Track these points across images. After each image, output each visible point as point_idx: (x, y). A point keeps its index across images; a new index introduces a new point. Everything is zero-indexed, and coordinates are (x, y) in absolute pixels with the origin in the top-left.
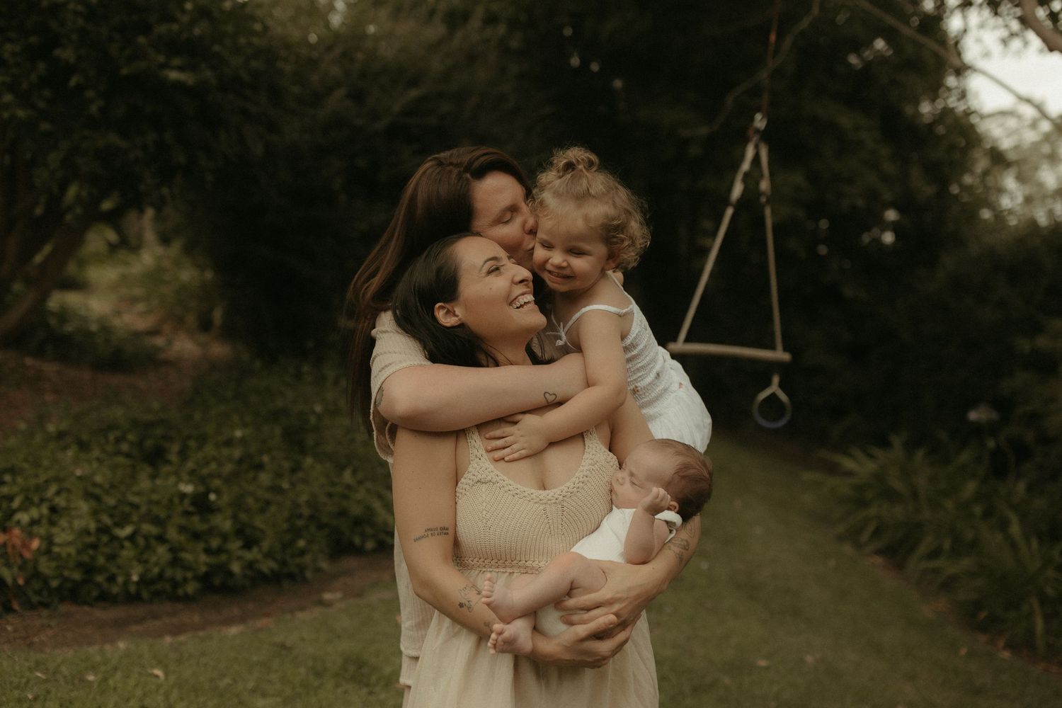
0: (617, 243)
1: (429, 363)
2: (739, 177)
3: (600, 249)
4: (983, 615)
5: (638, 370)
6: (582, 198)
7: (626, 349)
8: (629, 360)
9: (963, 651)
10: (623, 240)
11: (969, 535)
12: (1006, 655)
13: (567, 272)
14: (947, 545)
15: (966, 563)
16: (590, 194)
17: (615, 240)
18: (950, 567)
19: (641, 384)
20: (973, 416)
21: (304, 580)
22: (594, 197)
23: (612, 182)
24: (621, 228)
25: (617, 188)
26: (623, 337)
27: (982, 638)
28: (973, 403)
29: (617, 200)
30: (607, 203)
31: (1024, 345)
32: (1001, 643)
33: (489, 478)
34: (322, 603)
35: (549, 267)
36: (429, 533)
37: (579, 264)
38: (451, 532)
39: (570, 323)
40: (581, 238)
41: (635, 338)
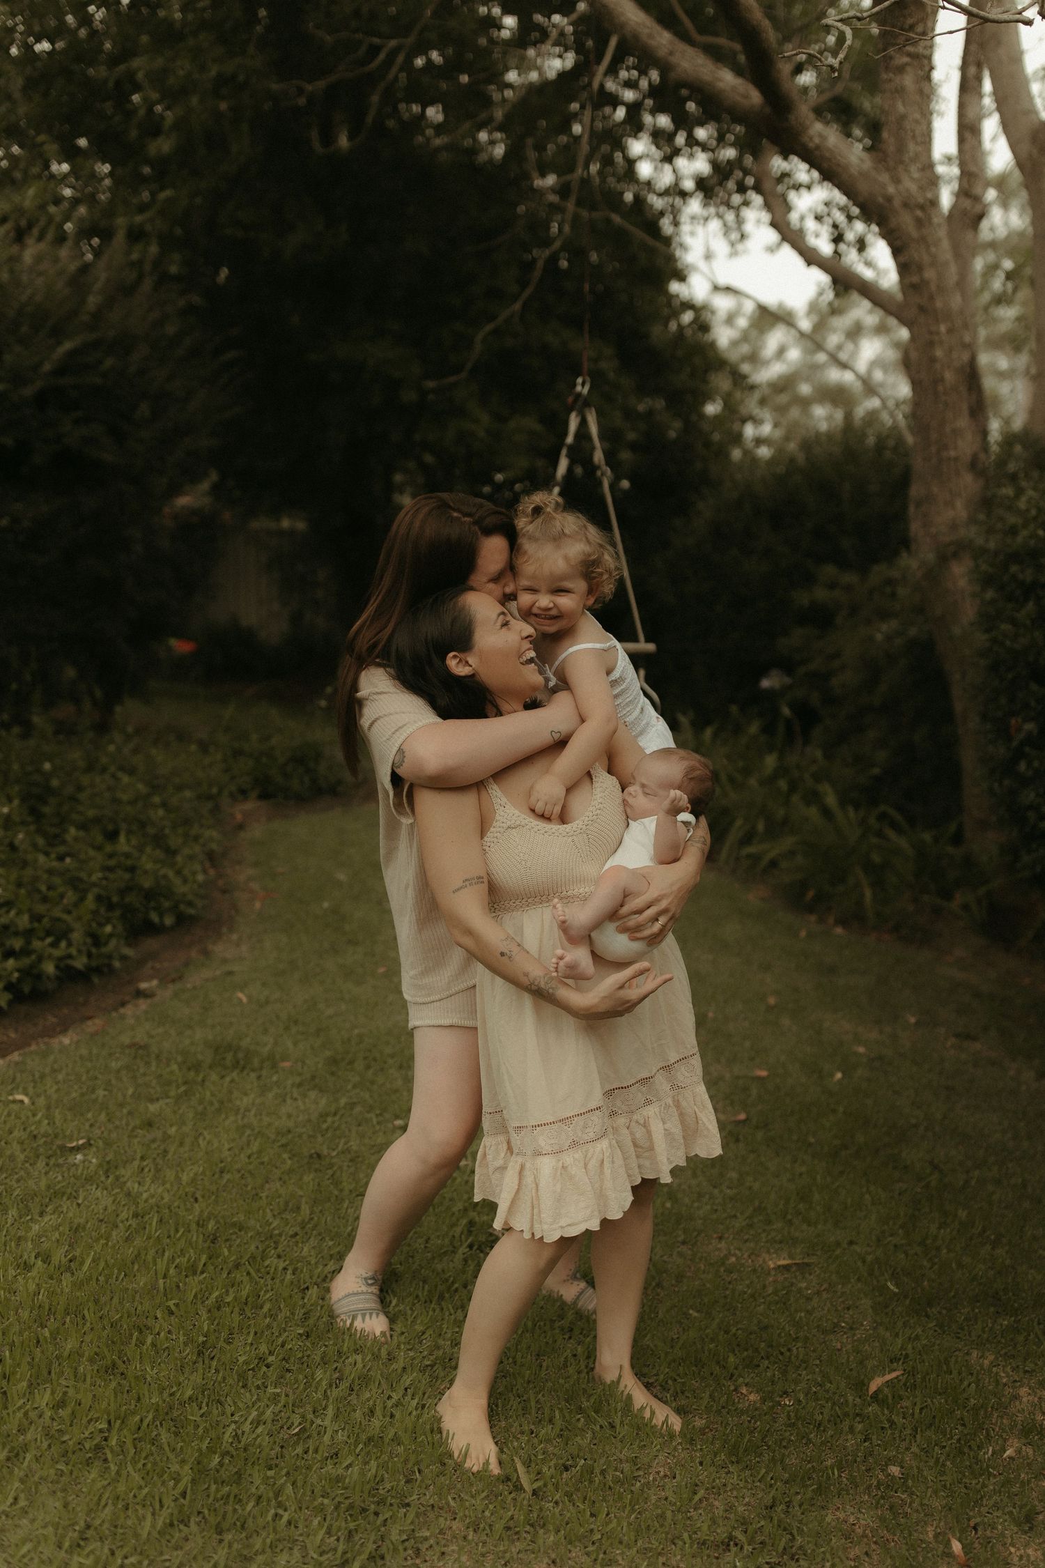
0: (595, 578)
1: (439, 720)
2: (564, 452)
3: (581, 586)
4: (811, 894)
5: (628, 705)
6: (559, 539)
7: (614, 683)
8: (616, 696)
9: (803, 934)
10: (601, 574)
11: (780, 813)
12: (839, 930)
13: (554, 612)
14: (761, 827)
15: (788, 842)
16: (565, 535)
17: (594, 575)
18: (772, 850)
19: (629, 719)
20: (766, 683)
21: (111, 970)
22: (569, 536)
23: (582, 520)
24: (596, 563)
25: (585, 526)
26: (608, 673)
27: (813, 918)
28: (763, 671)
29: (590, 537)
30: (581, 540)
31: (802, 598)
32: (831, 920)
33: (518, 822)
34: (140, 994)
35: (535, 610)
36: (467, 883)
37: (565, 602)
38: (485, 880)
39: (557, 663)
40: (564, 577)
41: (623, 672)
